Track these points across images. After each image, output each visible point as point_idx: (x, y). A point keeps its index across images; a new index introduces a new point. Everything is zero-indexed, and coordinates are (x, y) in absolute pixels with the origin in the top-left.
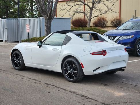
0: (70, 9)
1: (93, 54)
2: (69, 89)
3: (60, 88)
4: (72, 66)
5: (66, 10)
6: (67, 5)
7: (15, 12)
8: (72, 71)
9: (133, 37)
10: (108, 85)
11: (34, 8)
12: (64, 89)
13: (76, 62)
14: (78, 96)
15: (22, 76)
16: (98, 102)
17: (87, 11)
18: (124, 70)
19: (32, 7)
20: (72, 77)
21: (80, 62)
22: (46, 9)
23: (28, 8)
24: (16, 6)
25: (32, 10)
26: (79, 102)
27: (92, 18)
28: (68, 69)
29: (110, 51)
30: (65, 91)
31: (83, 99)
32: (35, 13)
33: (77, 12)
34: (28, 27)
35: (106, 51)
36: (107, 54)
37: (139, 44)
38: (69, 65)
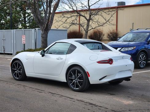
0: (66, 21)
1: (99, 62)
2: (75, 98)
3: (66, 97)
4: (78, 75)
5: (62, 21)
6: (63, 16)
7: (7, 24)
8: (77, 80)
9: (135, 48)
10: (114, 95)
11: (27, 20)
12: (70, 98)
13: (81, 71)
14: (86, 104)
15: (24, 86)
16: (108, 109)
17: (83, 23)
18: (130, 80)
19: (25, 18)
20: (77, 86)
21: (86, 71)
22: (42, 20)
23: (21, 19)
24: (7, 17)
25: (25, 21)
26: (89, 109)
27: (89, 30)
28: (73, 78)
29: (116, 60)
30: (72, 100)
31: (92, 107)
32: (27, 25)
33: (74, 24)
34: (24, 38)
35: (112, 59)
36: (114, 63)
37: (141, 56)
38: (75, 74)
